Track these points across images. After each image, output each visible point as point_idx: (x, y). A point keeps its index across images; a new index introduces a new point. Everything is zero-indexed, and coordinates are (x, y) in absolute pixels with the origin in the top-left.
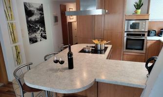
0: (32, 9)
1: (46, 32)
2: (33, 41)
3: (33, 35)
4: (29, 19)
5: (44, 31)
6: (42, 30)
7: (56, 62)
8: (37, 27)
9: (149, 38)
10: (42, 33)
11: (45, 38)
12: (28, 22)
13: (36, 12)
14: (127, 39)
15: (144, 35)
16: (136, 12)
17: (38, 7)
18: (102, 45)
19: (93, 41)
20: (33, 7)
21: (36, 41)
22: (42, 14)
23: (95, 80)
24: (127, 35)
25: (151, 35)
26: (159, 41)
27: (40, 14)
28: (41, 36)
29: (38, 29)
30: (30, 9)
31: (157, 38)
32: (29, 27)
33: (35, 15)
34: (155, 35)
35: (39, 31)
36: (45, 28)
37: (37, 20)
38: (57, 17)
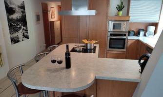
0: (13, 6)
1: (28, 32)
2: (15, 41)
3: (15, 35)
4: (11, 17)
5: (27, 30)
6: (24, 29)
7: (54, 62)
8: (19, 26)
9: (129, 38)
10: (24, 32)
11: (27, 37)
12: (9, 20)
13: (17, 10)
14: (110, 39)
15: (125, 35)
16: (118, 14)
17: (19, 4)
18: (91, 44)
19: (83, 40)
20: (14, 4)
21: (18, 41)
22: (24, 12)
23: (95, 77)
24: (111, 35)
25: (130, 35)
26: (138, 41)
27: (22, 12)
28: (23, 35)
29: (20, 28)
30: (11, 6)
31: (136, 38)
32: (11, 26)
33: (17, 13)
34: (134, 35)
35: (21, 30)
36: (27, 27)
37: (19, 18)
38: (39, 16)
